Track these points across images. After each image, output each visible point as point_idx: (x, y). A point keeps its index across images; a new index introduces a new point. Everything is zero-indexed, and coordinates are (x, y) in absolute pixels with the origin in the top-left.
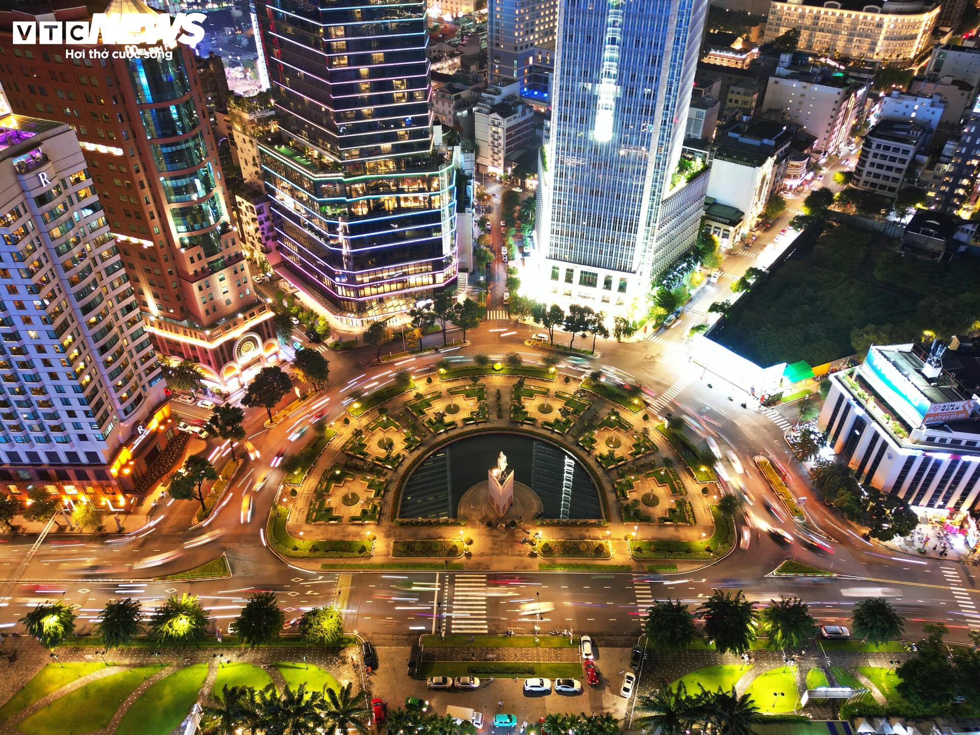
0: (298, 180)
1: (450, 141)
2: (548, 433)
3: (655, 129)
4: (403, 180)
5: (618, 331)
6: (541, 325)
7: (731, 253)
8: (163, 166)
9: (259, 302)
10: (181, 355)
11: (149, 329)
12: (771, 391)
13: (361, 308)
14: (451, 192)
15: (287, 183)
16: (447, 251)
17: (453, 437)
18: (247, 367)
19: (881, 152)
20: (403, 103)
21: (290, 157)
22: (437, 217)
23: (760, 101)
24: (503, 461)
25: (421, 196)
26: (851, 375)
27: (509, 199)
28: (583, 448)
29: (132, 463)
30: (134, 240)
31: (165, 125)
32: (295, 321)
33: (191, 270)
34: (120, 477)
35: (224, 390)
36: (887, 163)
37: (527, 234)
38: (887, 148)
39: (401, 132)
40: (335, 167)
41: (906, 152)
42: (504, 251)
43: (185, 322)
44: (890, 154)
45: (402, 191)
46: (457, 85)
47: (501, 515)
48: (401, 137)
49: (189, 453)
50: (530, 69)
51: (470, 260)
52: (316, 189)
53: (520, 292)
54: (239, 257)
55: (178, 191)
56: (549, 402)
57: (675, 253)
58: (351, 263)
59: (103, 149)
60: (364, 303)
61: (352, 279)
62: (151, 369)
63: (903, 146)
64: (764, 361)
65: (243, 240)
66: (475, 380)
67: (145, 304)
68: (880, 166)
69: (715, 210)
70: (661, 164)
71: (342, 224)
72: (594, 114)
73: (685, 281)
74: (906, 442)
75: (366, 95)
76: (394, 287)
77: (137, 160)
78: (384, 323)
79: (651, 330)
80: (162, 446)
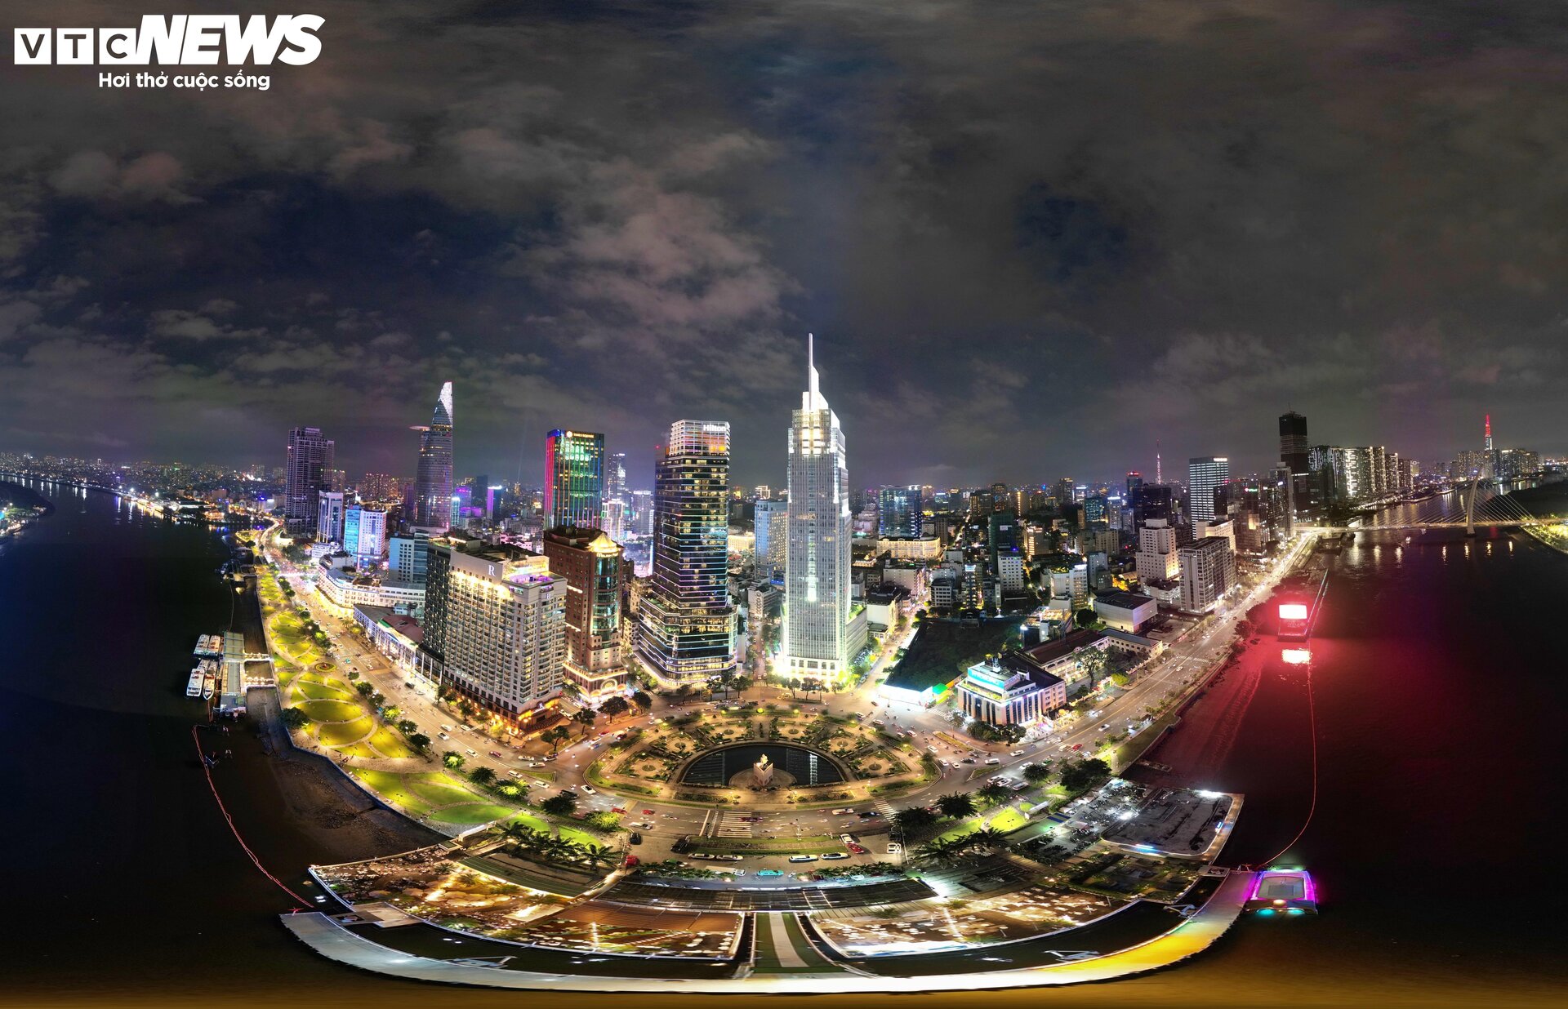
0: (657, 615)
1: (736, 603)
2: (797, 744)
3: (837, 594)
4: (710, 618)
5: (834, 689)
6: (787, 688)
7: (886, 644)
8: (597, 600)
9: (622, 666)
10: (574, 680)
11: (564, 665)
12: (930, 700)
13: (678, 677)
14: (735, 625)
15: (650, 615)
16: (731, 652)
17: (728, 746)
18: (604, 694)
19: (939, 591)
20: (714, 585)
21: (655, 604)
22: (727, 636)
23: (882, 578)
24: (764, 759)
25: (719, 626)
26: (965, 682)
27: (766, 629)
28: (822, 749)
29: (530, 718)
30: (573, 627)
31: (603, 585)
32: (638, 678)
33: (593, 645)
34: (521, 722)
35: (589, 701)
36: (943, 595)
37: (776, 644)
38: (941, 589)
39: (711, 597)
40: (677, 611)
41: (948, 589)
42: (763, 653)
43: (582, 667)
44: (942, 591)
45: (709, 624)
46: (740, 579)
47: (764, 784)
48: (712, 600)
49: (560, 724)
50: (775, 572)
51: (744, 658)
52: (665, 619)
53: (773, 673)
54: (618, 644)
55: (599, 611)
56: (795, 728)
57: (858, 648)
58: (676, 655)
59: (575, 589)
60: (680, 674)
61: (675, 662)
62: (558, 682)
63: (946, 587)
64: (922, 689)
65: (622, 637)
66: (745, 718)
67: (567, 654)
68: (941, 597)
69: (873, 626)
70: (842, 609)
71: (675, 636)
72: (807, 590)
73: (866, 660)
74: (1002, 700)
75: (696, 581)
76: (699, 668)
77: (587, 596)
78: (690, 686)
79: (853, 686)
80: (547, 717)
